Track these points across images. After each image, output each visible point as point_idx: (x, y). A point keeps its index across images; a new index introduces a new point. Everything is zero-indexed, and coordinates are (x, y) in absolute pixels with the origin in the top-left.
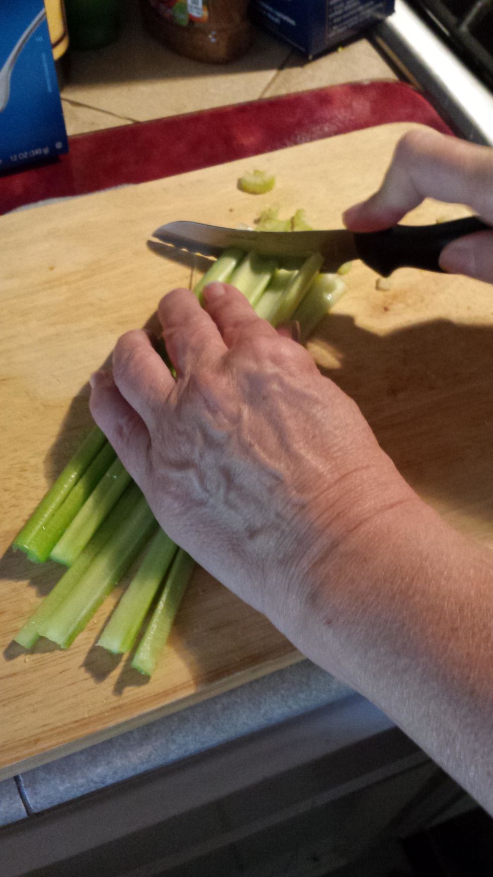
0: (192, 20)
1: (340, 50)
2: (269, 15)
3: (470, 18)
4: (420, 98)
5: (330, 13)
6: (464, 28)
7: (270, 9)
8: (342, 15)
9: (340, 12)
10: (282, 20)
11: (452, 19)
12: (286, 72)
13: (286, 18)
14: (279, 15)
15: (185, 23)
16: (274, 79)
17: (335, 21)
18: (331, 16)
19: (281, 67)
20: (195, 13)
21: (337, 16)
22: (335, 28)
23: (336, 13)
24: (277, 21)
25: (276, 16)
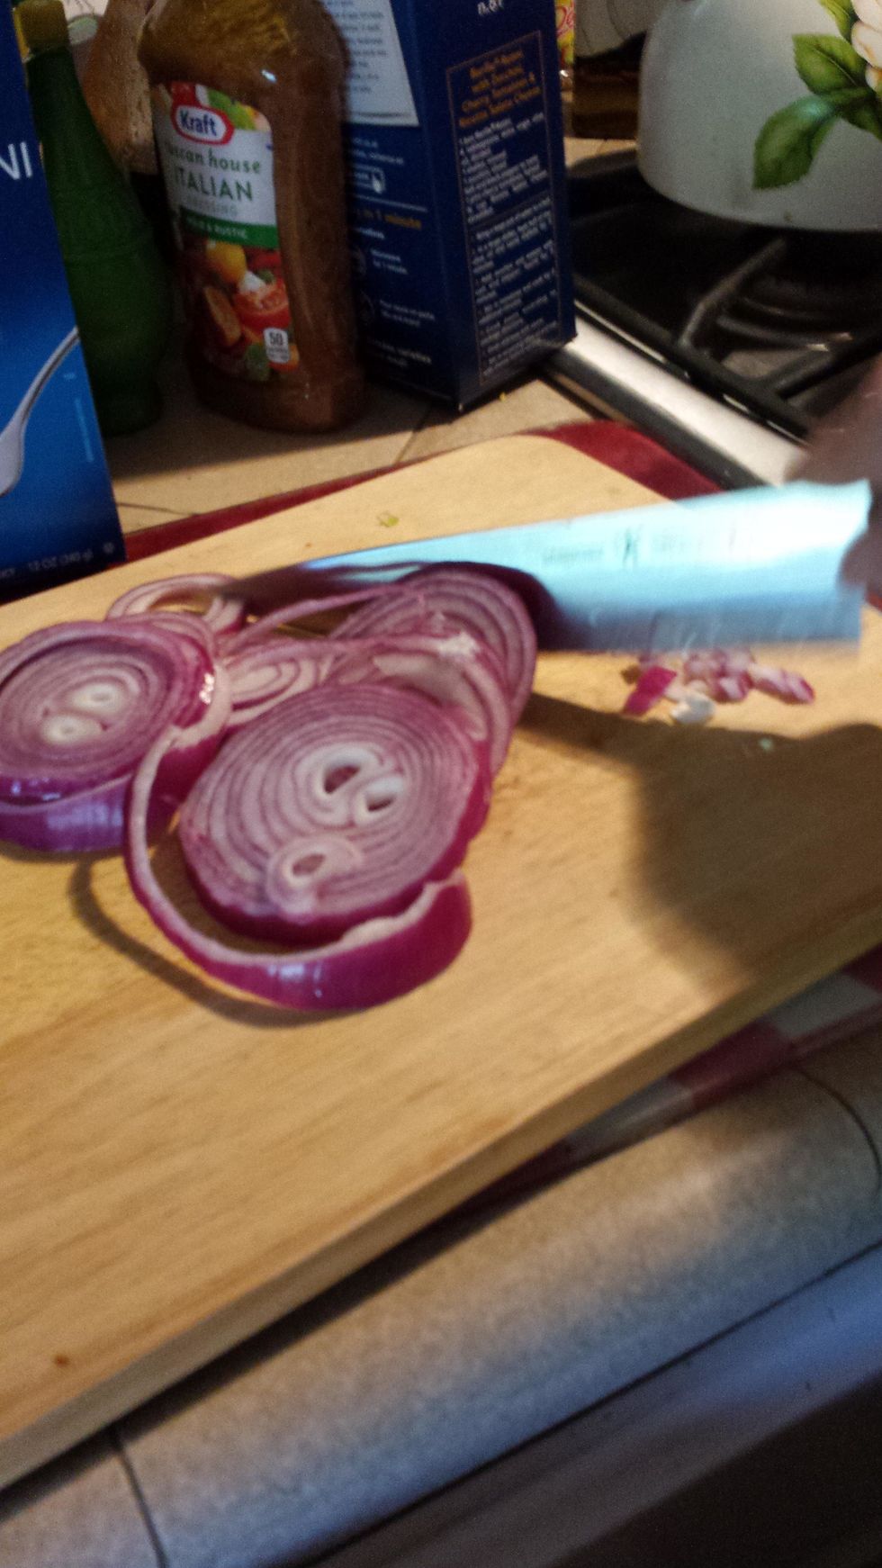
0: (275, 371)
1: (503, 397)
2: (389, 358)
3: (691, 327)
4: (638, 437)
5: (481, 338)
6: (685, 342)
7: (390, 348)
8: (500, 340)
9: (496, 336)
10: (410, 360)
11: (664, 335)
12: (427, 433)
13: (417, 356)
14: (405, 353)
15: (264, 376)
16: (408, 446)
17: (491, 350)
18: (485, 342)
19: (418, 427)
20: (278, 359)
21: (492, 343)
22: (491, 361)
23: (491, 337)
24: (402, 363)
25: (399, 356)
